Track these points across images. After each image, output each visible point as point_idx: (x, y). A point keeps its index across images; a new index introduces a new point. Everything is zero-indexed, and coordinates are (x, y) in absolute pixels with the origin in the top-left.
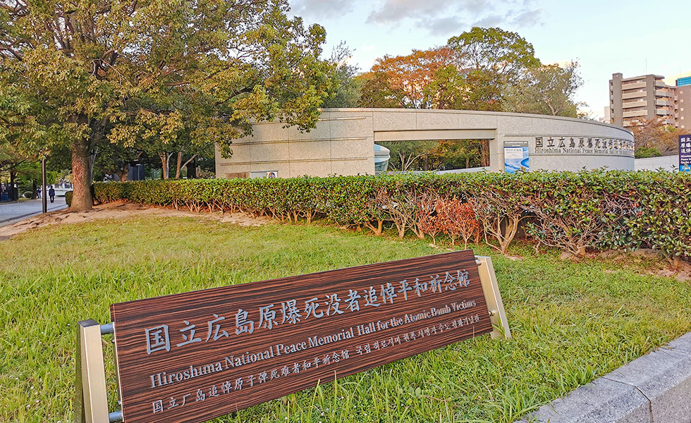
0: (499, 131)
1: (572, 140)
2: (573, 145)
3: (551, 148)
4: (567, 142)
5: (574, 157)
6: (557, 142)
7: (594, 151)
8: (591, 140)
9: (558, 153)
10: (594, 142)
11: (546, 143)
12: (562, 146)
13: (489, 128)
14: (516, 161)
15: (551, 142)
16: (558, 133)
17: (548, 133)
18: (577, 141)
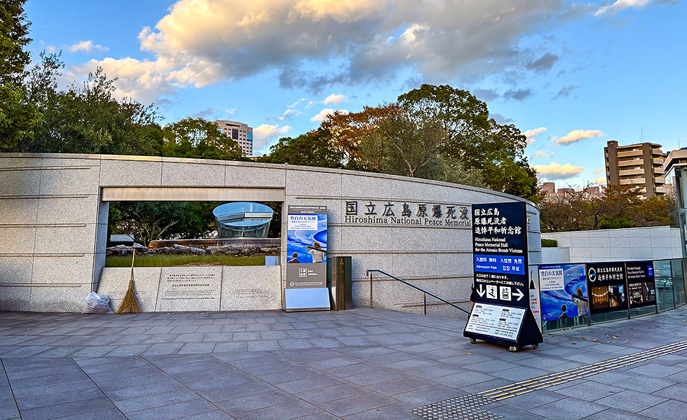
0: (288, 191)
1: (406, 207)
2: (407, 212)
3: (372, 216)
4: (398, 209)
5: (410, 231)
6: (380, 209)
7: (444, 223)
8: (439, 207)
9: (382, 224)
10: (444, 210)
11: (362, 209)
12: (389, 213)
13: (272, 186)
14: (307, 234)
15: (371, 208)
16: (383, 196)
17: (367, 195)
18: (414, 209)
